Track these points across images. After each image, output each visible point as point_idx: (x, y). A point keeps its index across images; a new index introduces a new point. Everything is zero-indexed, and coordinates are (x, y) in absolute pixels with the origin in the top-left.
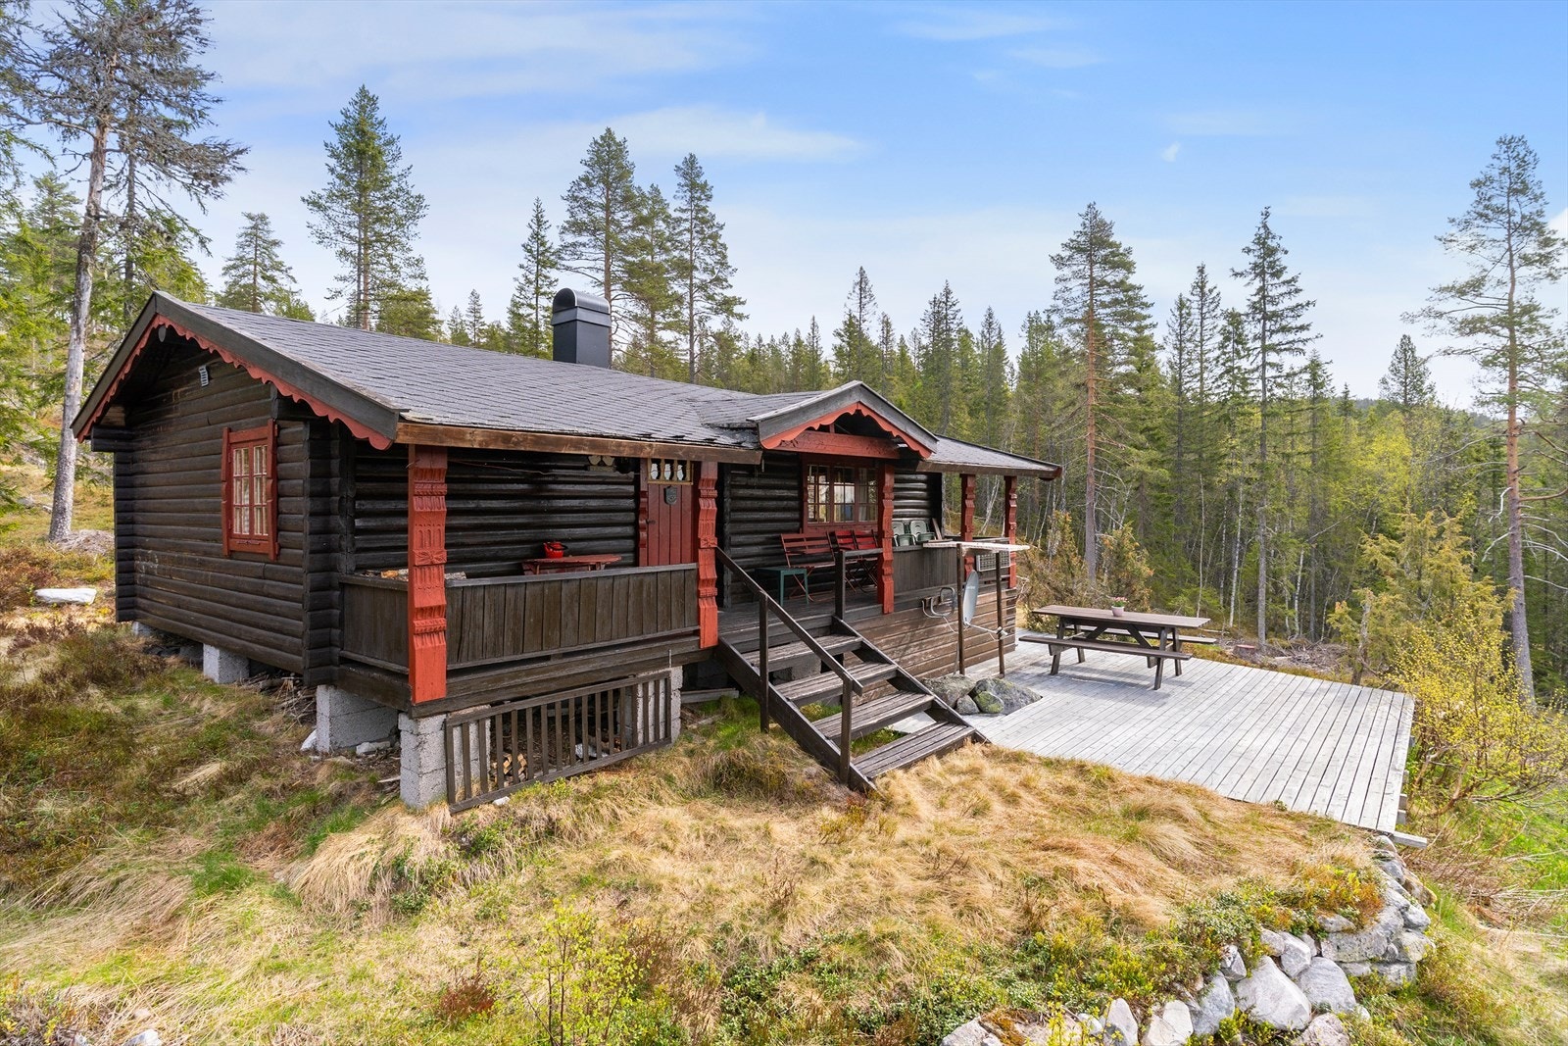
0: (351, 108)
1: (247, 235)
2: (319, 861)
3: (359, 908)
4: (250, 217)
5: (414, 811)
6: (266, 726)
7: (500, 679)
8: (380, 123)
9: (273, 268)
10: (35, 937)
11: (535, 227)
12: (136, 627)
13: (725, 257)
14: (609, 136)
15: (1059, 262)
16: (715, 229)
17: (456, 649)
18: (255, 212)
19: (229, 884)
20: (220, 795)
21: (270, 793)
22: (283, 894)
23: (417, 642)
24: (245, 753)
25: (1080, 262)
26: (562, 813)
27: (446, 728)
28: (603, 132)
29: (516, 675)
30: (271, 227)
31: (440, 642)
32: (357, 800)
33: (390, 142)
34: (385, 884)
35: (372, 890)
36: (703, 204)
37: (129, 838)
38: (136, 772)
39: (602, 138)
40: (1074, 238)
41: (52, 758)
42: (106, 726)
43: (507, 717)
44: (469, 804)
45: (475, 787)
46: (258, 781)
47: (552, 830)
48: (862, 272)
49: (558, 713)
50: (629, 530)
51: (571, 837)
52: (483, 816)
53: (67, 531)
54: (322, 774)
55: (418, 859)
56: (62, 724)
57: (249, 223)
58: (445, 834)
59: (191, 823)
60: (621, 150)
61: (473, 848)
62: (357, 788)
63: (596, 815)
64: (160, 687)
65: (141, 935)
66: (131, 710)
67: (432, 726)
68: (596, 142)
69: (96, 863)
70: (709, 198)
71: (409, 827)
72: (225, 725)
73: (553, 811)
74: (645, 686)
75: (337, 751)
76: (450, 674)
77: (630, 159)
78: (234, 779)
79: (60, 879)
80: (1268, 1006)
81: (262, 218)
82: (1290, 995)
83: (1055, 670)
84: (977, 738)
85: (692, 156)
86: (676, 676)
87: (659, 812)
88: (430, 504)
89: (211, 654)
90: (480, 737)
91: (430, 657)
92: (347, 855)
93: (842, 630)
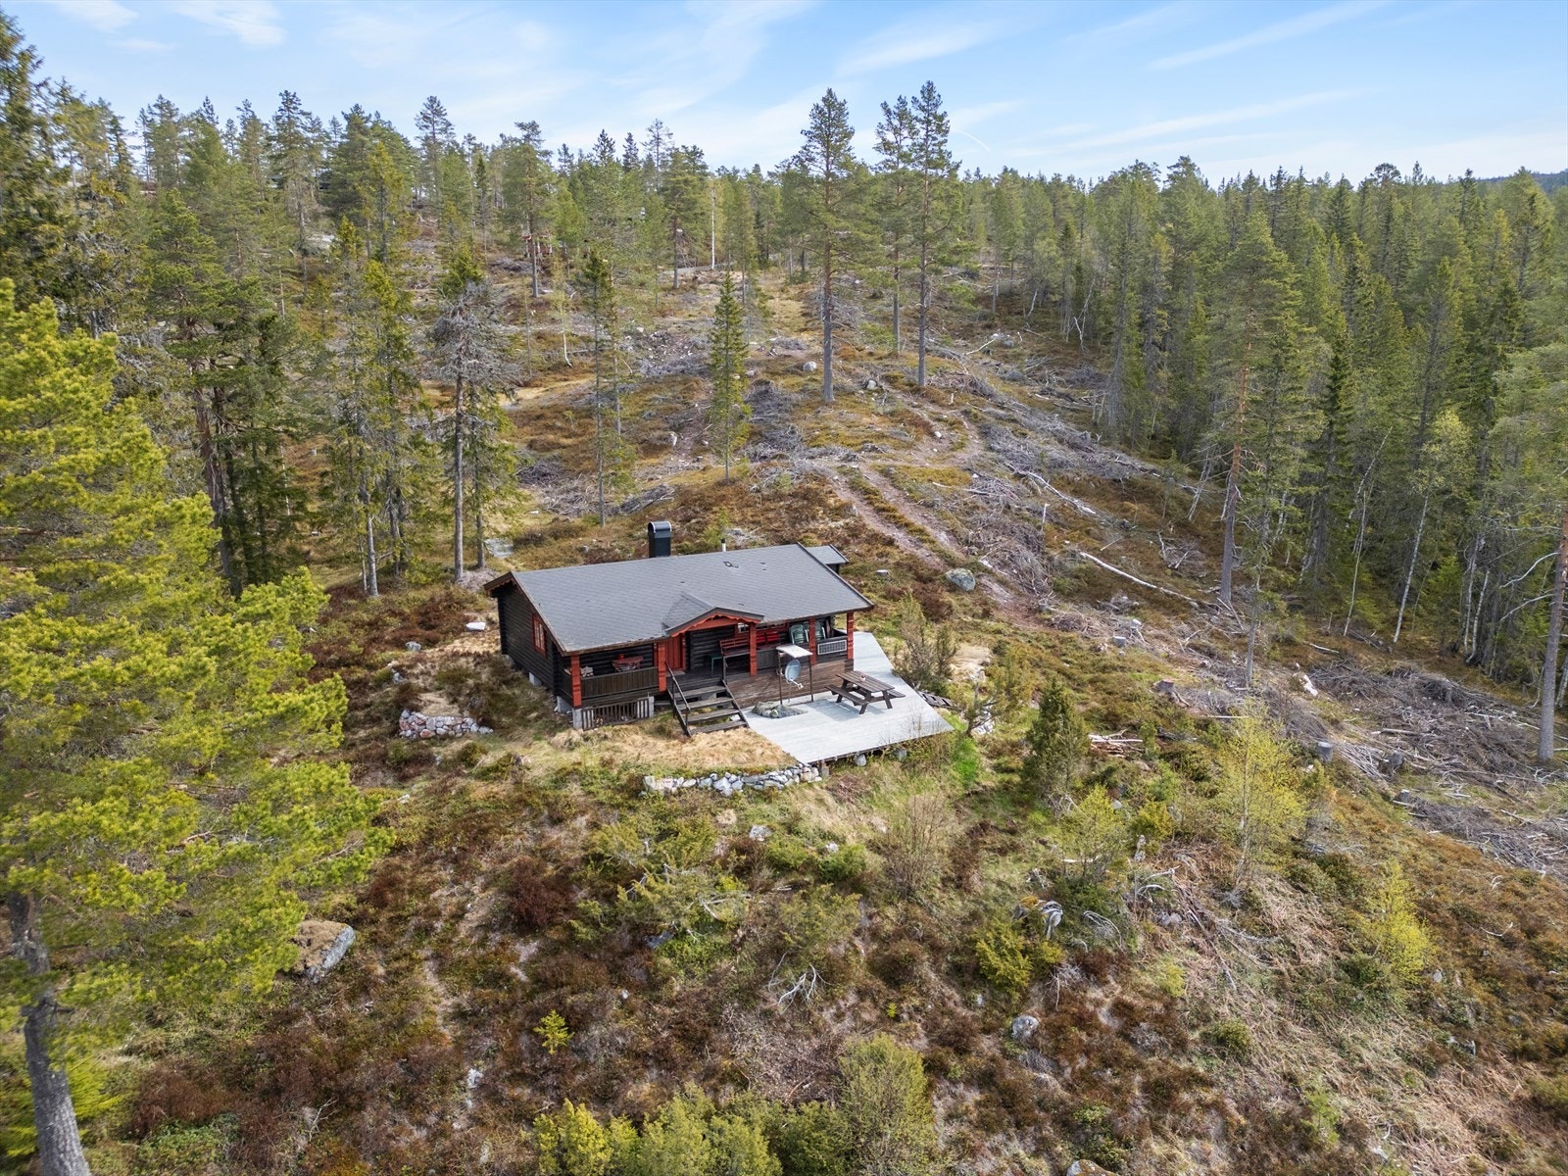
2: (556, 737)
3: (563, 747)
5: (575, 729)
7: (595, 700)
10: (510, 745)
12: (509, 656)
17: (583, 693)
18: (527, 121)
19: (539, 739)
20: (537, 721)
21: (547, 722)
22: (549, 743)
23: (573, 691)
24: (541, 711)
26: (609, 734)
27: (582, 712)
29: (600, 699)
30: (542, 136)
31: (579, 692)
32: (566, 726)
34: (568, 744)
35: (566, 744)
37: (520, 728)
38: (518, 713)
41: (501, 707)
42: (509, 698)
43: (597, 710)
44: (588, 729)
45: (589, 726)
46: (544, 719)
47: (606, 738)
49: (624, 708)
50: (650, 654)
51: (611, 739)
52: (590, 732)
53: (462, 575)
54: (558, 718)
55: (574, 739)
56: (499, 697)
58: (581, 735)
59: (531, 727)
61: (586, 739)
62: (564, 723)
63: (618, 735)
64: (520, 686)
65: (526, 746)
66: (514, 694)
67: (578, 711)
71: (574, 733)
72: (536, 701)
73: (606, 733)
74: (640, 703)
75: (563, 714)
76: (582, 699)
78: (539, 717)
79: (510, 735)
80: (718, 785)
81: (533, 126)
82: (724, 784)
83: (839, 700)
84: (746, 726)
85: (930, 84)
86: (651, 699)
87: (635, 737)
88: (575, 662)
89: (532, 677)
90: (591, 714)
91: (577, 695)
92: (561, 737)
93: (721, 684)
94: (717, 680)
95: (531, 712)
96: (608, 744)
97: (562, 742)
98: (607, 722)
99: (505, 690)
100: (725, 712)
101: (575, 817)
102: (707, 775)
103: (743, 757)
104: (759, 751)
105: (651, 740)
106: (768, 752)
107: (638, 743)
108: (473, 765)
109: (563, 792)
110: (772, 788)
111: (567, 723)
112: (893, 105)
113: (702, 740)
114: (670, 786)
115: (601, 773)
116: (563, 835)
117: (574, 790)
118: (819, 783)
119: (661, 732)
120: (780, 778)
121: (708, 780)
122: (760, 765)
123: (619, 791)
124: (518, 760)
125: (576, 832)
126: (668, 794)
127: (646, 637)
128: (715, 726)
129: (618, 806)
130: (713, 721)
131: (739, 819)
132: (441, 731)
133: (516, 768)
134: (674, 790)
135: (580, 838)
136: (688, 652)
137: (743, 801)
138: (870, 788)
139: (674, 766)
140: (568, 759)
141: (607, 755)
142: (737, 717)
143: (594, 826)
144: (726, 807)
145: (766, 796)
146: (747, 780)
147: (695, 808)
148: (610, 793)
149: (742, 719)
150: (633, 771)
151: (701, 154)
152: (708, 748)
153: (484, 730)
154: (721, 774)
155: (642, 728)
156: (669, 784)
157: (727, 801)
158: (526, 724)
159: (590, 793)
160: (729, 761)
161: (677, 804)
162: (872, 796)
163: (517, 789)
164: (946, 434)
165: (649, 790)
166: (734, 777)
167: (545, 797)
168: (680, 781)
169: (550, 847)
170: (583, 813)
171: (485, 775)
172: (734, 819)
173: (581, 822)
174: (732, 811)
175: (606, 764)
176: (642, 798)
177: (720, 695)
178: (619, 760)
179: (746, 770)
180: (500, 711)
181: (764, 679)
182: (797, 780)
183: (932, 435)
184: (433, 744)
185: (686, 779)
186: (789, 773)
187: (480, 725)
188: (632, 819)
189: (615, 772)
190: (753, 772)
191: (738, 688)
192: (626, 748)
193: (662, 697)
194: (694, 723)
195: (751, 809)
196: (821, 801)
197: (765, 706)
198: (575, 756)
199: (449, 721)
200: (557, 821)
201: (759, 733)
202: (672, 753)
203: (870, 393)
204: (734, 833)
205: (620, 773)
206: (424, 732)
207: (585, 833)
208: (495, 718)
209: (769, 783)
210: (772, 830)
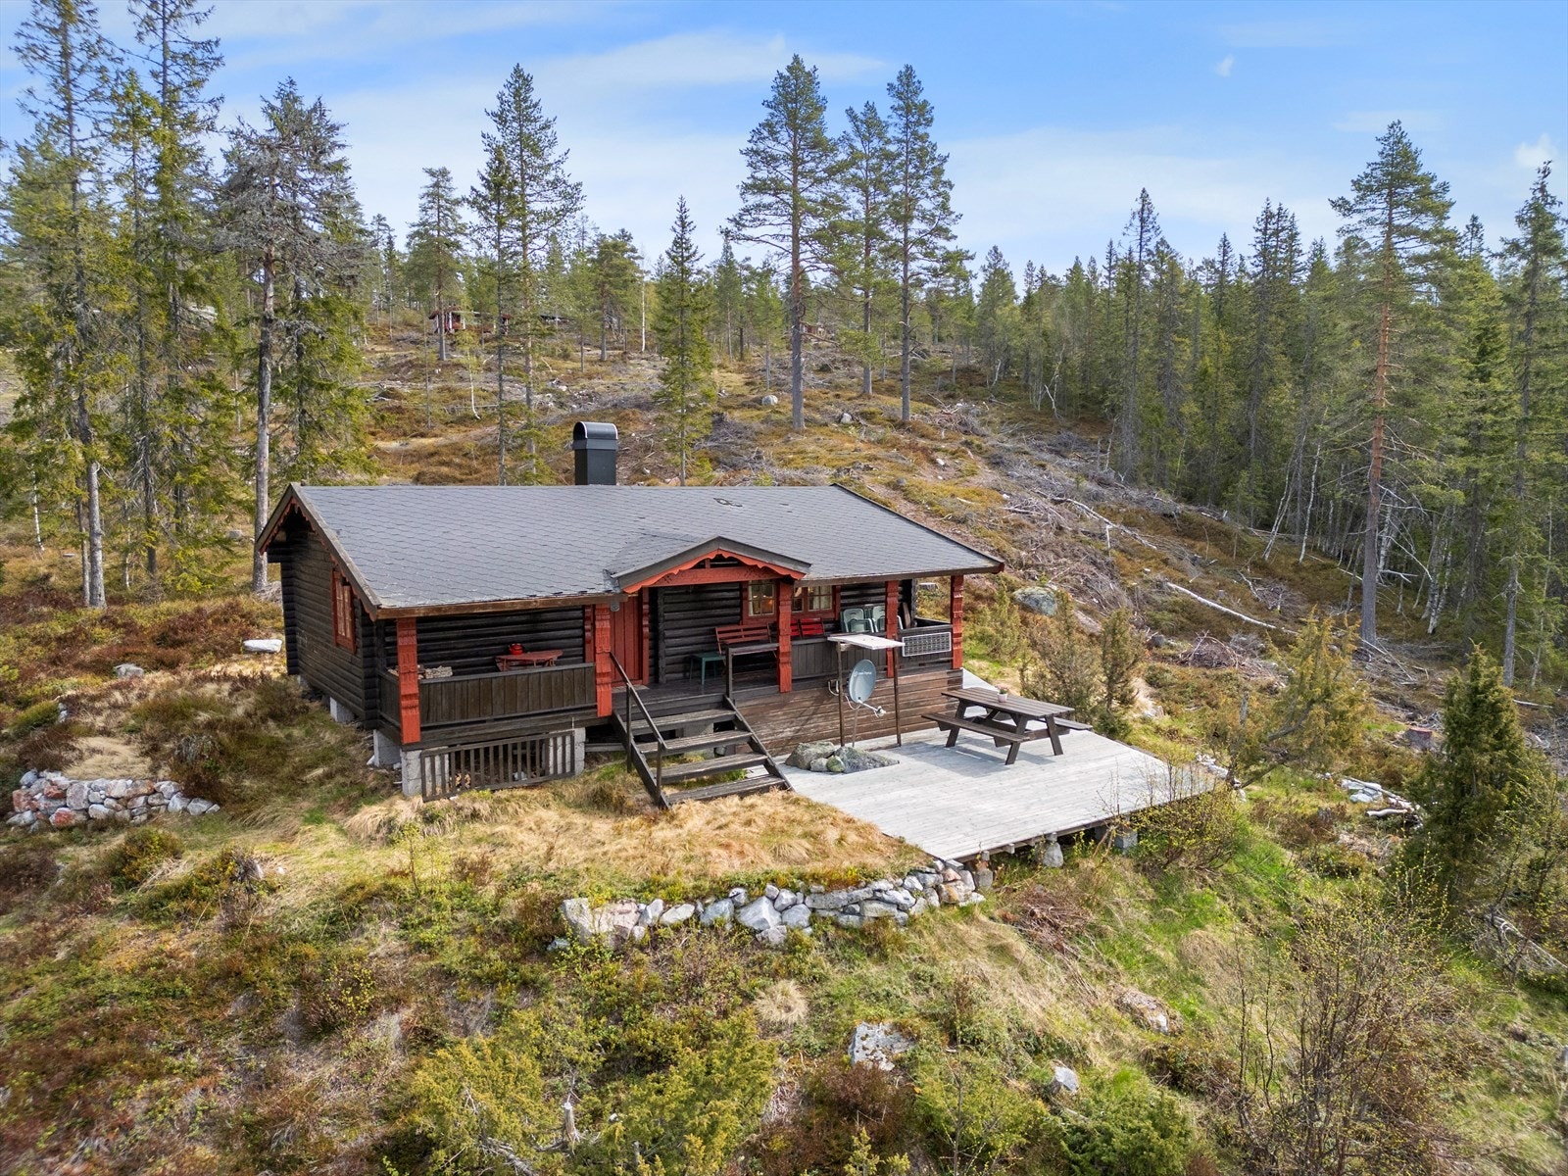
0: (506, 92)
1: (428, 195)
2: (357, 817)
3: (371, 838)
4: (432, 173)
5: (405, 798)
6: (352, 750)
7: (453, 733)
8: (535, 106)
9: (456, 232)
10: (243, 836)
11: (679, 229)
12: (299, 678)
13: (947, 198)
14: (796, 66)
15: (1342, 206)
16: (936, 164)
17: (425, 715)
18: (436, 167)
19: (319, 822)
20: (322, 783)
21: (344, 785)
22: (340, 830)
23: (404, 713)
24: (336, 764)
25: (1378, 206)
26: (483, 808)
27: (422, 757)
28: (790, 62)
29: (464, 730)
30: (453, 184)
31: (416, 712)
32: (384, 792)
33: (546, 126)
34: (384, 830)
35: (378, 831)
36: (921, 130)
37: (280, 799)
38: (287, 770)
39: (789, 69)
40: (1368, 171)
41: (249, 760)
42: (275, 744)
43: (458, 754)
44: (434, 797)
45: (438, 789)
46: (340, 779)
47: (475, 816)
48: (1144, 196)
49: (519, 752)
50: (578, 632)
51: (487, 820)
52: (439, 804)
53: (265, 582)
54: (371, 777)
55: (400, 820)
56: (254, 742)
57: (430, 181)
58: (419, 811)
59: (306, 796)
60: (812, 82)
61: (429, 819)
62: (385, 786)
63: (504, 811)
64: (306, 722)
65: (283, 839)
66: (289, 736)
67: (414, 756)
68: (781, 76)
69: (267, 809)
70: (929, 122)
71: (401, 805)
72: (332, 748)
73: (477, 806)
74: (555, 740)
75: (383, 766)
76: (422, 729)
77: (821, 93)
78: (329, 776)
79: (252, 815)
80: (749, 917)
81: (444, 173)
82: (762, 914)
83: (951, 743)
84: (784, 787)
85: (909, 68)
86: (580, 734)
87: (542, 813)
88: (407, 641)
89: (333, 704)
90: (442, 763)
91: (411, 720)
92: (370, 815)
93: (724, 705)
94: (715, 697)
95: (314, 766)
96: (480, 829)
97: (371, 826)
98: (478, 784)
99: (274, 731)
100: (738, 759)
101: (371, 1013)
102: (721, 890)
103: (799, 848)
104: (832, 835)
105: (578, 819)
106: (852, 837)
107: (549, 827)
108: (133, 884)
109: (354, 946)
110: (881, 921)
111: (390, 785)
112: (859, 110)
113: (694, 815)
114: (628, 921)
115: (454, 894)
116: (329, 1071)
117: (381, 939)
118: (983, 907)
119: (601, 802)
120: (901, 896)
121: (725, 906)
122: (847, 865)
123: (497, 940)
124: (249, 869)
125: (370, 1058)
126: (623, 944)
127: (570, 590)
128: (721, 788)
129: (492, 981)
130: (715, 777)
131: (815, 1008)
132: (99, 811)
133: (238, 887)
134: (640, 932)
135: (380, 1077)
136: (655, 648)
137: (816, 957)
138: (1093, 918)
139: (636, 874)
140: (375, 864)
141: (474, 854)
142: (760, 771)
143: (423, 1039)
144: (775, 975)
145: (870, 942)
146: (821, 902)
147: (696, 980)
148: (472, 945)
149: (774, 772)
150: (535, 887)
151: (630, 238)
152: (709, 831)
153: (199, 806)
154: (755, 889)
155: (558, 796)
156: (626, 918)
157: (776, 959)
158: (294, 786)
159: (420, 946)
160: (768, 858)
161: (648, 971)
162: (1101, 935)
163: (228, 944)
164: (949, 463)
165: (574, 933)
166: (787, 896)
167: (298, 960)
168: (655, 909)
169: (281, 1117)
170: (395, 1003)
171: (153, 911)
172: (800, 1009)
173: (389, 1028)
174: (791, 986)
175: (471, 872)
176: (558, 955)
177: (721, 726)
178: (501, 864)
179: (816, 878)
180: (241, 767)
181: (804, 700)
182: (935, 900)
183: (934, 462)
184: (72, 841)
185: (669, 902)
186: (914, 882)
187: (189, 794)
188: (526, 1018)
189: (489, 893)
190: (835, 883)
191: (758, 715)
192: (521, 836)
193: (604, 732)
194: (674, 782)
195: (838, 978)
196: (1001, 952)
197: (814, 749)
198: (397, 857)
199: (120, 787)
200: (319, 1030)
201: (815, 799)
202: (629, 843)
203: (846, 426)
204: (809, 1052)
205: (502, 892)
206: (59, 812)
207: (395, 1062)
208: (227, 779)
209: (874, 909)
210: (913, 1038)
